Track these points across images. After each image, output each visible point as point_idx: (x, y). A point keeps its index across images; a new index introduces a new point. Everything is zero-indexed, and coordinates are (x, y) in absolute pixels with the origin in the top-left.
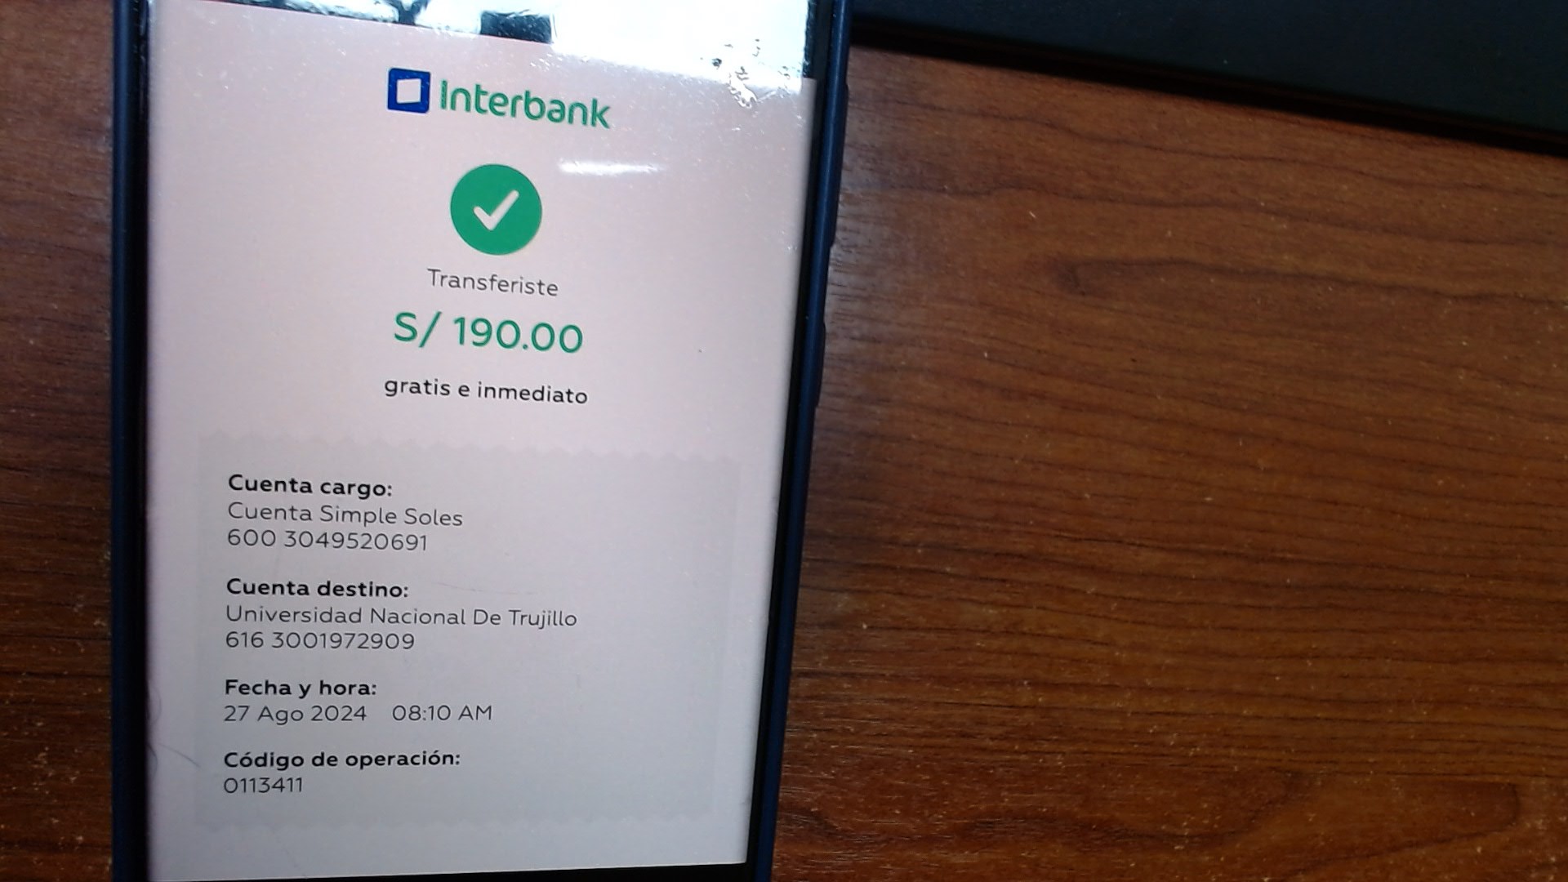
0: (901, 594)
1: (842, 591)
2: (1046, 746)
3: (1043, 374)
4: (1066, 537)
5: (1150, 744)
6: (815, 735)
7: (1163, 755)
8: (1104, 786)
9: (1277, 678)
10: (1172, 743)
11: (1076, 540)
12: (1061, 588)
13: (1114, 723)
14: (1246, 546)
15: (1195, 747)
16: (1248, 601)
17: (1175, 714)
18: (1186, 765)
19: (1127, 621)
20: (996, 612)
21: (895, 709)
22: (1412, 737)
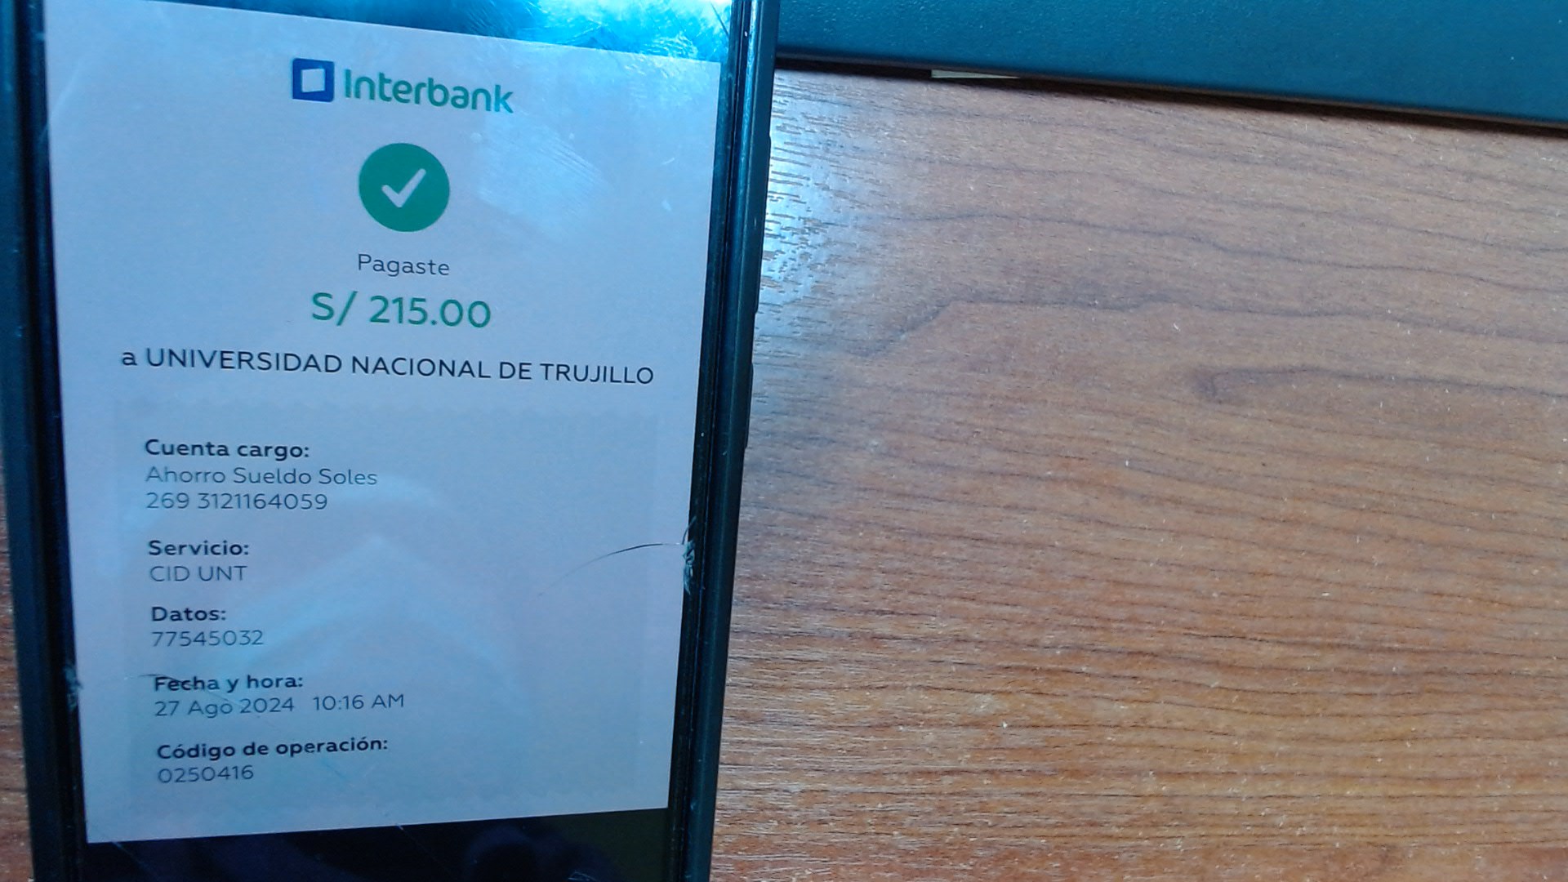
0: (1040, 693)
1: (985, 692)
2: (1167, 832)
3: (1179, 480)
4: (1194, 635)
5: (1263, 826)
6: (956, 829)
7: (1273, 836)
8: (1217, 867)
9: (1379, 760)
10: (1281, 824)
11: (1203, 637)
12: (1187, 683)
13: (1230, 807)
14: (1358, 638)
15: (1302, 827)
16: (1357, 689)
17: (1286, 797)
18: (1291, 844)
19: (1246, 712)
20: (1126, 707)
21: (1030, 802)
22: (1496, 809)
